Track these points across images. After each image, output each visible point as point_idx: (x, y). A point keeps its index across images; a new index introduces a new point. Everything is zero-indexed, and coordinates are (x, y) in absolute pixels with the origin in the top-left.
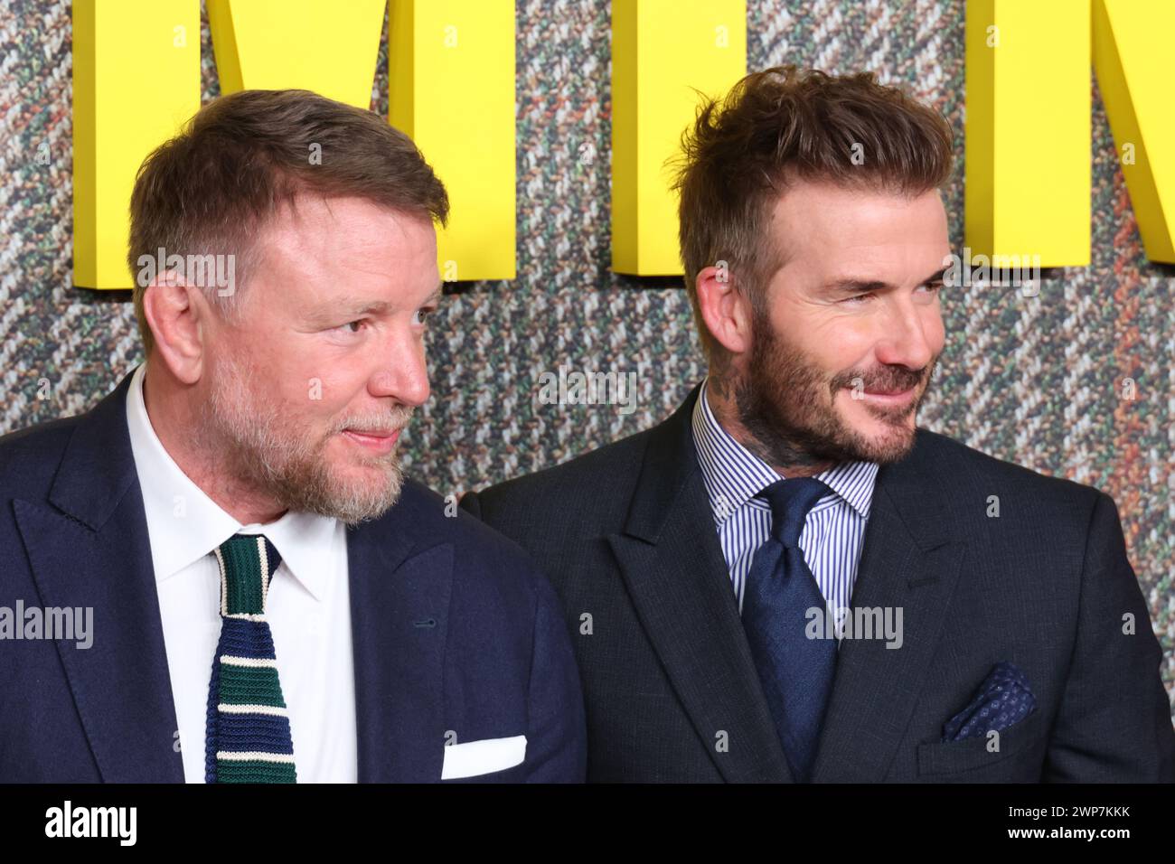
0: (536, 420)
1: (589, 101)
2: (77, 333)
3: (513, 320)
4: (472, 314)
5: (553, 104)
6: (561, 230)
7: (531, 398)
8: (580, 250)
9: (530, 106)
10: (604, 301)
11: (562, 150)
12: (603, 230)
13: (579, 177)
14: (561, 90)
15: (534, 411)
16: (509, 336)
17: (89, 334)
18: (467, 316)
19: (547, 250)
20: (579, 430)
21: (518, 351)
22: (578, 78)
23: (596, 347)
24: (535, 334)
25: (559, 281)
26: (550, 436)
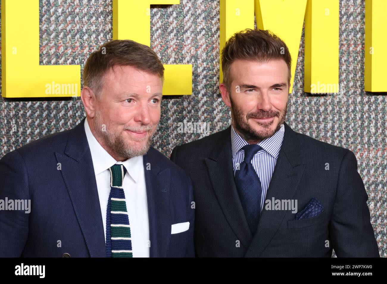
0: (344, 131)
1: (359, 45)
2: (220, 106)
3: (338, 104)
4: (327, 102)
5: (349, 45)
6: (351, 79)
7: (342, 125)
8: (356, 85)
9: (343, 46)
10: (362, 99)
11: (351, 58)
12: (362, 80)
13: (356, 65)
14: (351, 42)
15: (343, 128)
16: (337, 108)
17: (224, 106)
18: (325, 102)
19: (347, 85)
20: (355, 133)
21: (339, 112)
22: (356, 38)
23: (360, 111)
24: (343, 107)
25: (350, 93)
26: (347, 135)
